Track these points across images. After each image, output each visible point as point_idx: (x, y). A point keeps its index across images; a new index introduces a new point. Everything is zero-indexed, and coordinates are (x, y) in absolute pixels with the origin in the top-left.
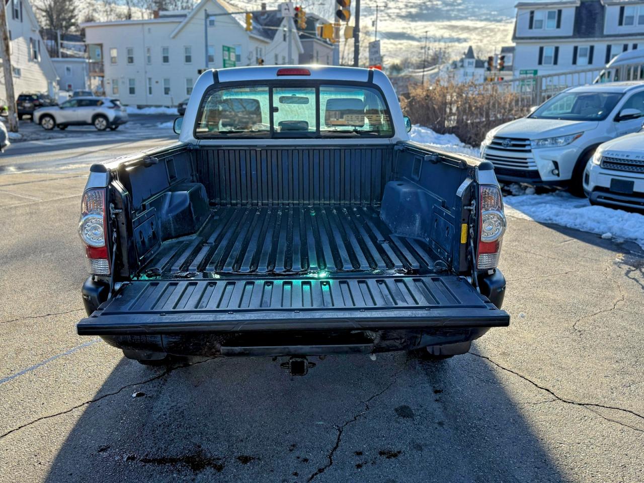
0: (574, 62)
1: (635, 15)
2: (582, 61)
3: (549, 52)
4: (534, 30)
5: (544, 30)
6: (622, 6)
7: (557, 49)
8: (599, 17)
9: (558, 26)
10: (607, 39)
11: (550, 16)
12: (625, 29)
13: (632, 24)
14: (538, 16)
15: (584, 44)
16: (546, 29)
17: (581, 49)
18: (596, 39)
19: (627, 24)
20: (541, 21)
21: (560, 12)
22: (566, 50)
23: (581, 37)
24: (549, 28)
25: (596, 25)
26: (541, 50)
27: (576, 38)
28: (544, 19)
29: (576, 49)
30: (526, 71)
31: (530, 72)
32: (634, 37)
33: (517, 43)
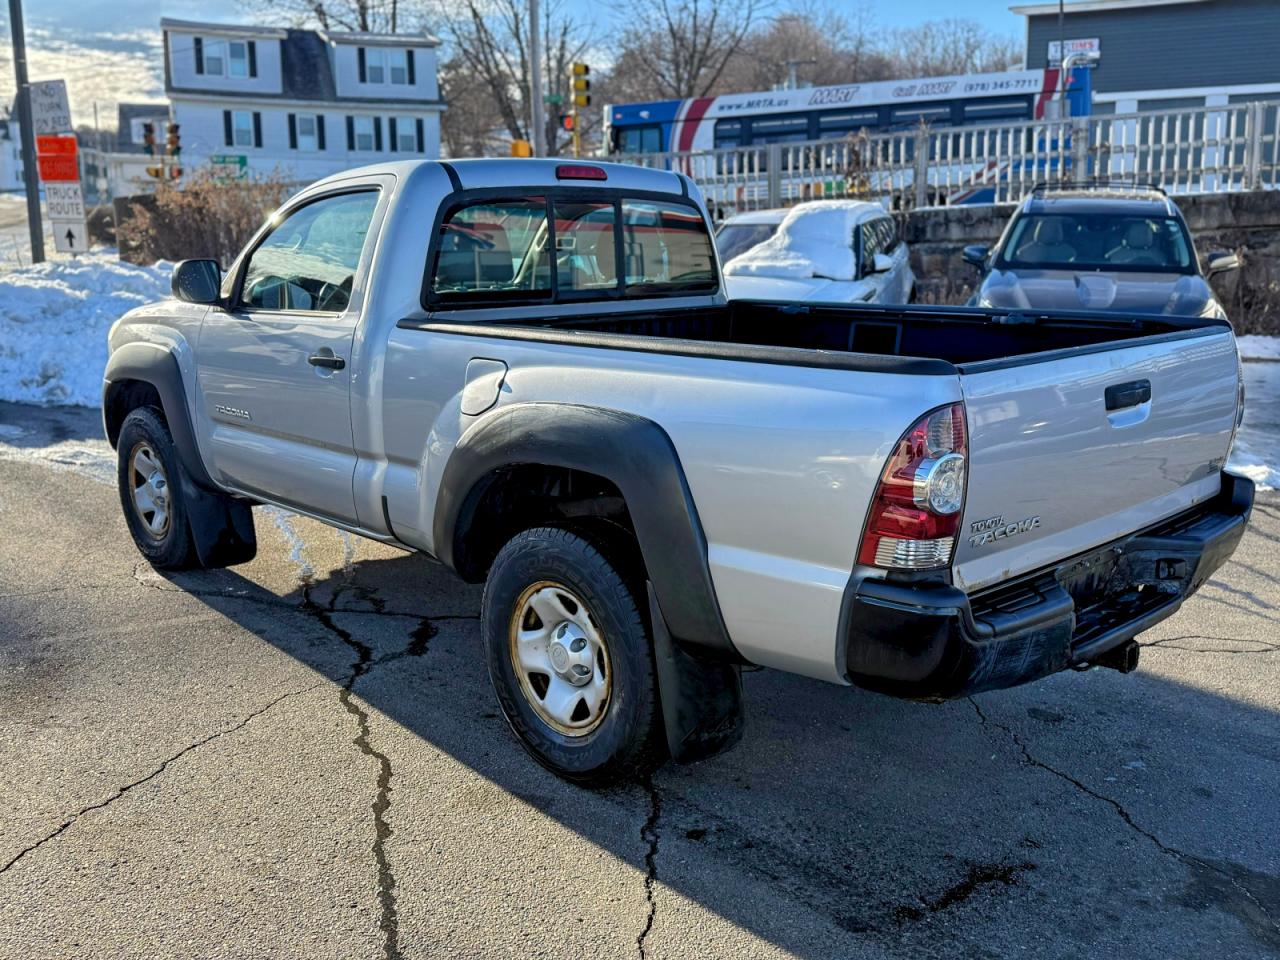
0: (294, 144)
1: (384, 66)
2: (307, 142)
3: (243, 121)
4: (206, 76)
5: (227, 78)
6: (362, 46)
7: (257, 117)
8: (321, 63)
9: (253, 73)
10: (343, 104)
11: (235, 51)
12: (369, 90)
13: (382, 81)
14: (210, 50)
15: (306, 111)
16: (231, 76)
17: (301, 119)
18: (326, 104)
19: (373, 81)
20: (219, 60)
21: (252, 46)
22: (275, 119)
23: (297, 98)
24: (235, 74)
25: (320, 77)
26: (228, 116)
27: (291, 98)
28: (222, 56)
29: (292, 119)
30: (224, 157)
31: (232, 159)
32: (388, 106)
33: (175, 100)
